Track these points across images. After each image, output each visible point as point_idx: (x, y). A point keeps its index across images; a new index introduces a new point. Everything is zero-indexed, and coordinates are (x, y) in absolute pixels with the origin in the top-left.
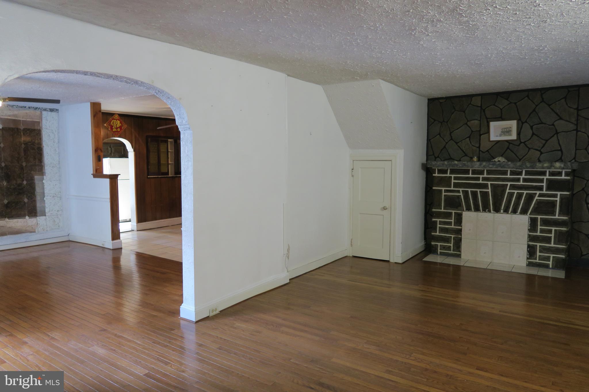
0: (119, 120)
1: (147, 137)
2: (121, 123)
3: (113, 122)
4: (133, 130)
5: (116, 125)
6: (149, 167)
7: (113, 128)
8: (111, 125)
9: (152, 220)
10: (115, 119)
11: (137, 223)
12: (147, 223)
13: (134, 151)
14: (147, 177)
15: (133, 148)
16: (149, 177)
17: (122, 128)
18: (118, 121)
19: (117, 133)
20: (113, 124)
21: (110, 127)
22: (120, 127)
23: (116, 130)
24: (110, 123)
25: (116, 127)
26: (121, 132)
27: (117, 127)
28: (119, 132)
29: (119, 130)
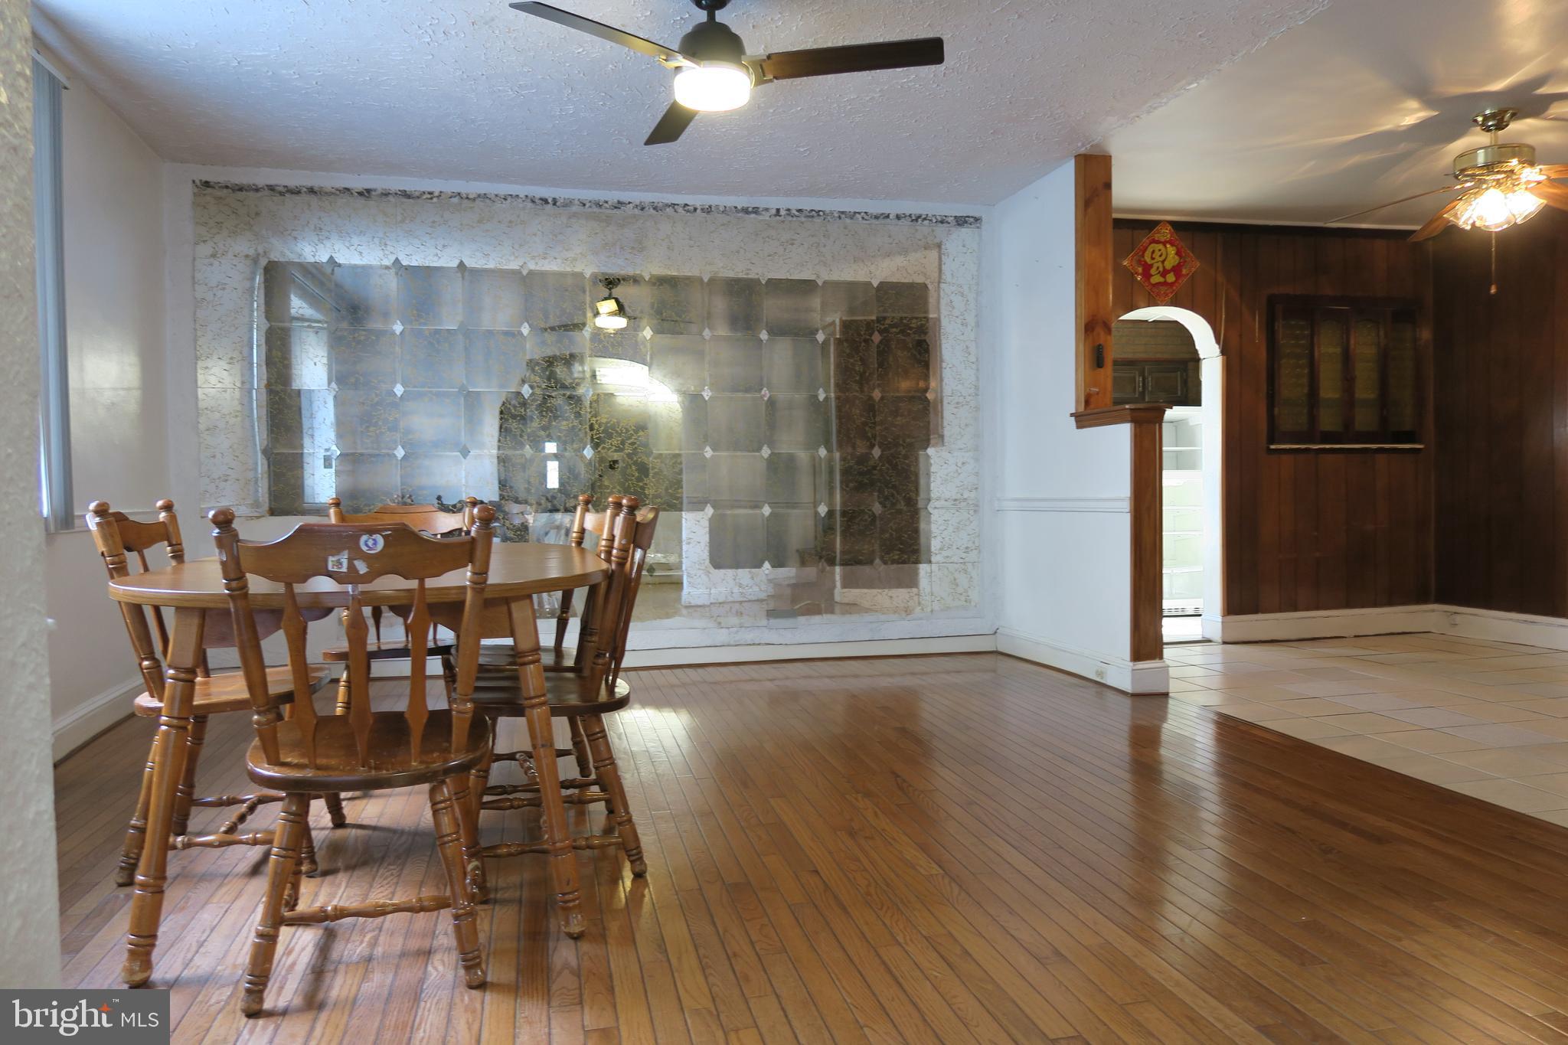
0: (1172, 245)
1: (1272, 301)
2: (1178, 253)
3: (1153, 252)
4: (1221, 279)
5: (1163, 262)
6: (1276, 410)
7: (1153, 271)
8: (1145, 262)
9: (1280, 610)
10: (1158, 242)
11: (1223, 616)
12: (1260, 616)
13: (1223, 352)
14: (1268, 447)
15: (1218, 341)
16: (1273, 447)
17: (1184, 271)
18: (1168, 246)
19: (1163, 289)
20: (1153, 259)
21: (1140, 270)
22: (1176, 270)
23: (1162, 280)
24: (1143, 256)
25: (1161, 269)
26: (1177, 284)
27: (1164, 267)
28: (1172, 284)
29: (1171, 278)
